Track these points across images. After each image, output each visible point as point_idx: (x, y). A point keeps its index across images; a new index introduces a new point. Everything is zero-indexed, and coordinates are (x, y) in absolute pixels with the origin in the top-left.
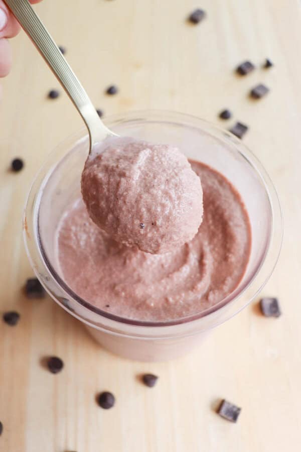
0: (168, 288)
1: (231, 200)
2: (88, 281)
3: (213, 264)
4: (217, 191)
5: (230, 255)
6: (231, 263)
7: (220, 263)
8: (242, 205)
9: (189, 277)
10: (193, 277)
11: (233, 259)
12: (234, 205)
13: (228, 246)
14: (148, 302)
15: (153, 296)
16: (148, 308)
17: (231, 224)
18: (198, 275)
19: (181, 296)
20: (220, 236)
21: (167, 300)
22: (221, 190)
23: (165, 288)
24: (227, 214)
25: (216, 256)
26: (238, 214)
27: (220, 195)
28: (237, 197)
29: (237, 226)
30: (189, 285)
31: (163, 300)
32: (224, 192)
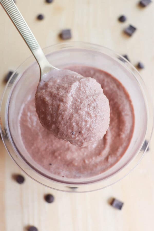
0: (85, 154)
1: (124, 98)
2: (39, 149)
3: (112, 138)
4: (116, 92)
5: (122, 133)
6: (122, 138)
7: (115, 137)
8: (130, 102)
9: (97, 147)
10: (99, 146)
11: (123, 136)
12: (125, 101)
13: (121, 127)
14: (74, 162)
15: (77, 159)
16: (74, 165)
17: (123, 114)
18: (103, 146)
19: (92, 160)
20: (116, 121)
21: (84, 162)
22: (118, 92)
23: (83, 154)
24: (121, 107)
25: (113, 133)
26: (127, 107)
27: (117, 95)
28: (127, 96)
29: (126, 115)
30: (97, 152)
31: (82, 161)
32: (120, 93)
